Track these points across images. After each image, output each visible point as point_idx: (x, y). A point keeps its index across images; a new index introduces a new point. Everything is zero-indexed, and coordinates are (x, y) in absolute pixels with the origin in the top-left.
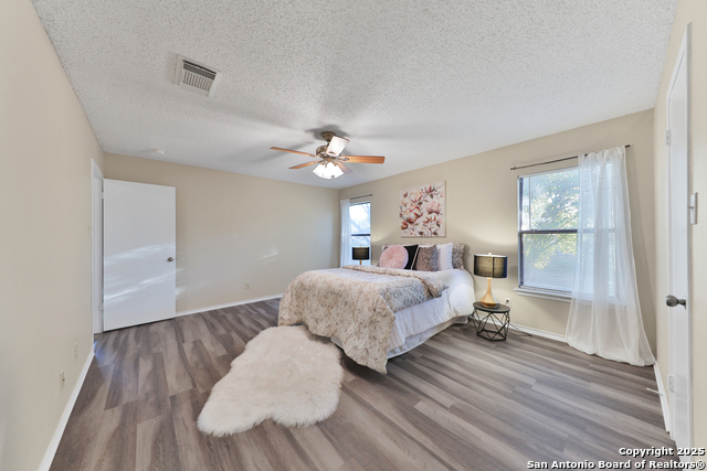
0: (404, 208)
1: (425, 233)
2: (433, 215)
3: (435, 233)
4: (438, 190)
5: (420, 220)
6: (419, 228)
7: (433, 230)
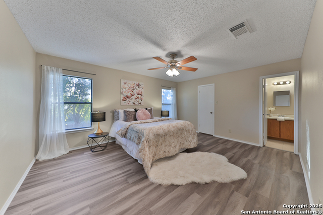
0: (124, 90)
1: (136, 103)
2: (140, 95)
3: (140, 104)
4: (142, 86)
5: (133, 97)
6: (133, 101)
7: (139, 102)
